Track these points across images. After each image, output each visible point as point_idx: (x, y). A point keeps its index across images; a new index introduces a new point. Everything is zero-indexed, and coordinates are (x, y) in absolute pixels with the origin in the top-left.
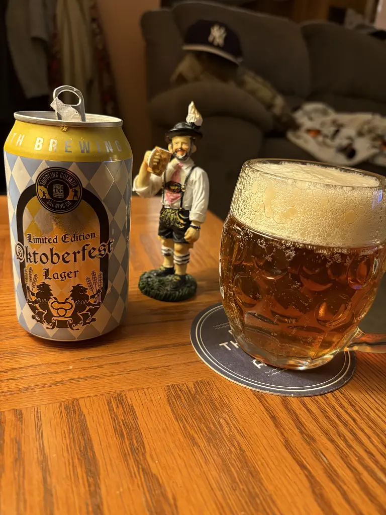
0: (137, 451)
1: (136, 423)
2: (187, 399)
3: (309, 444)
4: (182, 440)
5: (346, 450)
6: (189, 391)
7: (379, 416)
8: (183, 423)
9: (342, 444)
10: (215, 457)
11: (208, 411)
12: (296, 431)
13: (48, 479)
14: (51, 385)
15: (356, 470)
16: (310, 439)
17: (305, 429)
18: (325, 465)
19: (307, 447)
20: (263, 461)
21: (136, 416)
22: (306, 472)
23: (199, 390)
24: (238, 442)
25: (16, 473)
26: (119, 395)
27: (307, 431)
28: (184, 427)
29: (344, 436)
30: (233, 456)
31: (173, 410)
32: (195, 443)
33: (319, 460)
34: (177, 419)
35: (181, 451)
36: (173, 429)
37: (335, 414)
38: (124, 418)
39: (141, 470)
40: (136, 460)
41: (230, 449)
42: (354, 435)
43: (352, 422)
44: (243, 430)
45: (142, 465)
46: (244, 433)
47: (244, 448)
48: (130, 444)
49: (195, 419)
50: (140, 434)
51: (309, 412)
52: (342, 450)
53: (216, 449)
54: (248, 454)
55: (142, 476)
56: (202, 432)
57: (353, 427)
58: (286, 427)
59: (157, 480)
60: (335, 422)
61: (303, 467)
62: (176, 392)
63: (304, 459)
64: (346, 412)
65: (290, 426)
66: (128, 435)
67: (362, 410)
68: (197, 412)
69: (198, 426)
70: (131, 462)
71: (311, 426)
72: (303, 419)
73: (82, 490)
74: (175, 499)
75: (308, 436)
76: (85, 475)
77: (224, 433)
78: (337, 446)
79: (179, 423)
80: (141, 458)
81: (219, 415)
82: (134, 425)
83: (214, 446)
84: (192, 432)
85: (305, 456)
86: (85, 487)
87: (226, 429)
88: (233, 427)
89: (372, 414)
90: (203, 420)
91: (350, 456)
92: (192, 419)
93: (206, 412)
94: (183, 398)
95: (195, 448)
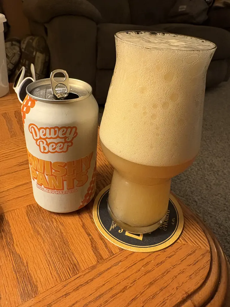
0: (9, 244)
1: (10, 230)
4: (33, 234)
8: (34, 224)
10: (48, 239)
20: (71, 236)
21: (10, 226)
22: (90, 237)
24: (60, 229)
28: (34, 227)
30: (57, 236)
31: (29, 218)
32: (39, 234)
34: (31, 223)
35: (32, 239)
36: (28, 229)
39: (11, 253)
41: (56, 233)
44: (63, 223)
45: (12, 250)
46: (64, 224)
47: (63, 231)
48: (6, 241)
49: (40, 222)
50: (12, 235)
53: (49, 235)
54: (64, 234)
55: (12, 255)
56: (43, 228)
58: (84, 217)
59: (19, 256)
61: (89, 235)
62: (31, 209)
66: (5, 236)
68: (42, 217)
69: (41, 224)
70: (6, 250)
74: (27, 263)
77: (54, 226)
79: (31, 224)
80: (12, 246)
82: (8, 230)
83: (48, 233)
84: (38, 229)
87: (55, 223)
88: (58, 222)
92: (38, 221)
93: (46, 216)
94: (34, 211)
95: (39, 236)
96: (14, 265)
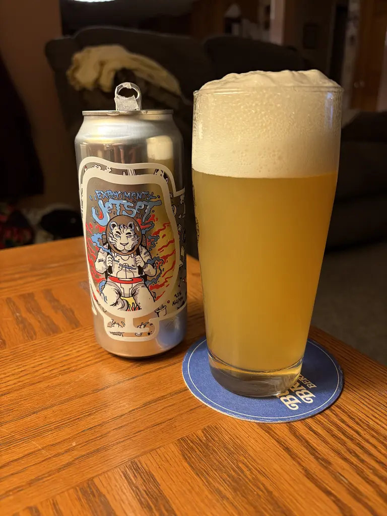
1: (160, 491)
2: (200, 449)
3: (326, 468)
4: (210, 496)
5: (360, 465)
6: (200, 440)
7: (377, 423)
8: (206, 478)
9: (354, 460)
10: (247, 506)
11: (224, 458)
12: (312, 458)
14: (59, 470)
15: (373, 482)
16: (326, 463)
17: (319, 454)
18: (347, 486)
19: (326, 472)
20: (291, 497)
21: (158, 483)
22: (332, 498)
23: (209, 437)
24: (264, 485)
26: (133, 463)
27: (321, 455)
28: (207, 482)
29: (354, 451)
30: (262, 500)
31: (191, 466)
32: (223, 497)
33: (339, 482)
34: (199, 476)
35: (212, 509)
36: (197, 487)
37: (339, 430)
38: (146, 488)
41: (258, 494)
42: (362, 448)
43: (357, 435)
44: (264, 470)
46: (265, 472)
47: (271, 488)
49: (216, 470)
50: (168, 502)
51: (316, 434)
52: (356, 466)
53: (245, 497)
54: (276, 494)
56: (226, 483)
57: (359, 440)
58: (301, 456)
60: (342, 439)
61: (328, 493)
62: (188, 444)
63: (327, 484)
64: (348, 426)
65: (305, 454)
66: (155, 506)
67: (360, 420)
68: (215, 462)
69: (220, 476)
71: (322, 449)
72: (313, 443)
75: (324, 460)
77: (247, 478)
78: (351, 463)
79: (200, 478)
81: (236, 460)
82: (158, 493)
83: (241, 494)
84: (217, 485)
85: (327, 482)
87: (248, 473)
88: (254, 469)
89: (371, 423)
90: (223, 469)
91: (365, 470)
92: (212, 471)
93: (224, 459)
94: (197, 450)
95: (225, 502)
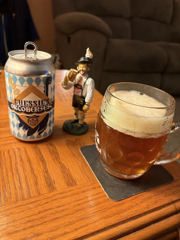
0: (57, 158)
13: (31, 165)
25: (22, 164)
39: (59, 162)
40: (57, 160)
55: (59, 164)
59: (64, 165)
70: (56, 160)
73: (42, 168)
74: (69, 169)
76: (42, 164)
86: (42, 167)
96: (61, 169)
